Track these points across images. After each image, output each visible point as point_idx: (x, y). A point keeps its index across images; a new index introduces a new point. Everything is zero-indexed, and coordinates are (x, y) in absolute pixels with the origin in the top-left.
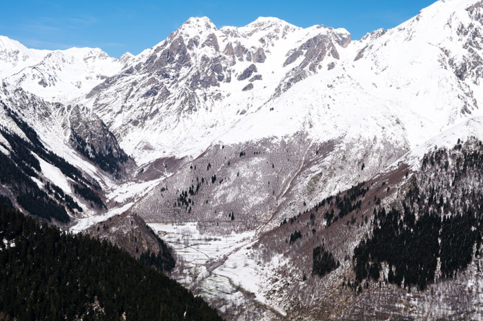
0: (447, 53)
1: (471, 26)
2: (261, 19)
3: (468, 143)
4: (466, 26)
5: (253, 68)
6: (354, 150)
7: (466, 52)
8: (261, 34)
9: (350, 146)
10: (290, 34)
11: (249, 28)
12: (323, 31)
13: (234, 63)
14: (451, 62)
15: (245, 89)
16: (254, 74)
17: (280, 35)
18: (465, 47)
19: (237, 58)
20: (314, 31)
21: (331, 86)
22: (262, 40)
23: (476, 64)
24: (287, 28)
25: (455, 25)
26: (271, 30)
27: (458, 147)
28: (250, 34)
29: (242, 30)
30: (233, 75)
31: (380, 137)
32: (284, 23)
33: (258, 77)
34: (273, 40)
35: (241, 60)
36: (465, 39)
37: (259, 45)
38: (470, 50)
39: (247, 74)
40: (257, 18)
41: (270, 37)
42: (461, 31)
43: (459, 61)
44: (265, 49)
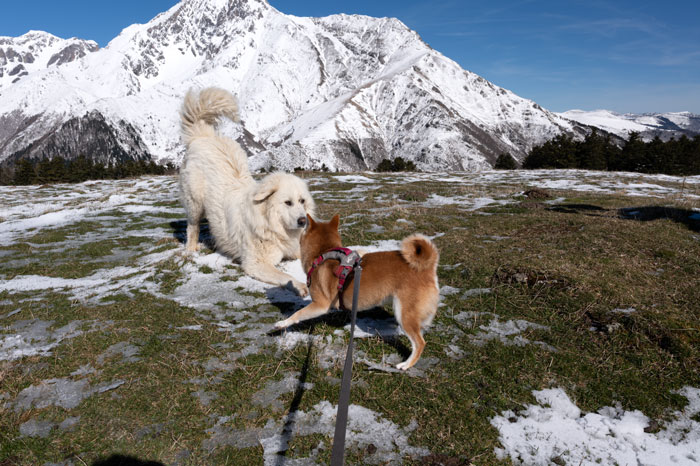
0: (129, 58)
1: (148, 41)
2: (32, 32)
3: (92, 114)
4: (145, 41)
5: (21, 67)
6: (48, 121)
7: (142, 58)
8: (32, 43)
9: (47, 118)
10: (54, 43)
11: (23, 38)
12: (77, 42)
13: (5, 63)
14: (131, 64)
15: (14, 82)
16: (21, 71)
17: (47, 44)
18: (142, 54)
19: (8, 60)
20: (71, 41)
21: (44, 79)
22: (31, 48)
23: (148, 66)
24: (52, 39)
25: (138, 40)
26: (40, 40)
27: (86, 116)
28: (24, 43)
29: (16, 39)
30: (5, 72)
31: (68, 112)
32: (50, 35)
33: (26, 73)
34: (42, 47)
35: (12, 61)
36: (144, 49)
37: (28, 50)
38: (146, 57)
39: (16, 71)
40: (28, 31)
41: (38, 45)
42: (142, 44)
43: (136, 63)
44: (33, 54)
